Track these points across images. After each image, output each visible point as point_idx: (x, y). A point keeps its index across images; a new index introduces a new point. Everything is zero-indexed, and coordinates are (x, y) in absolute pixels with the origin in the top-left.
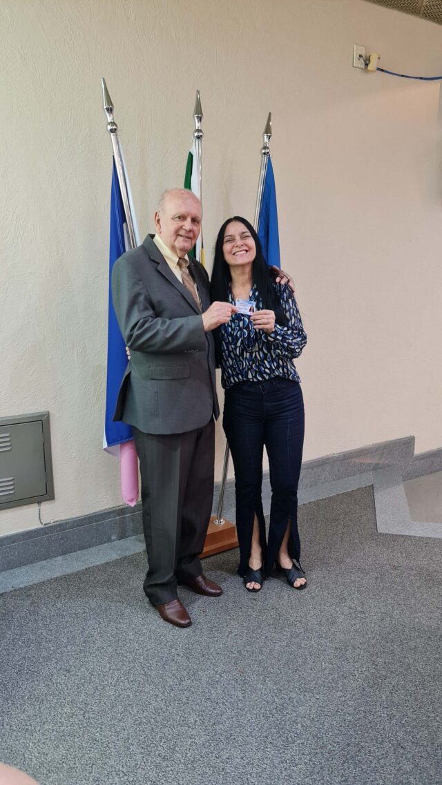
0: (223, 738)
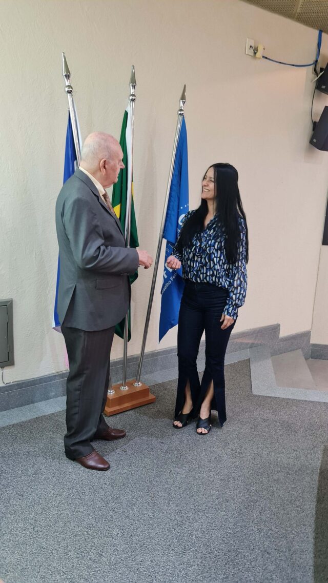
0: (137, 546)
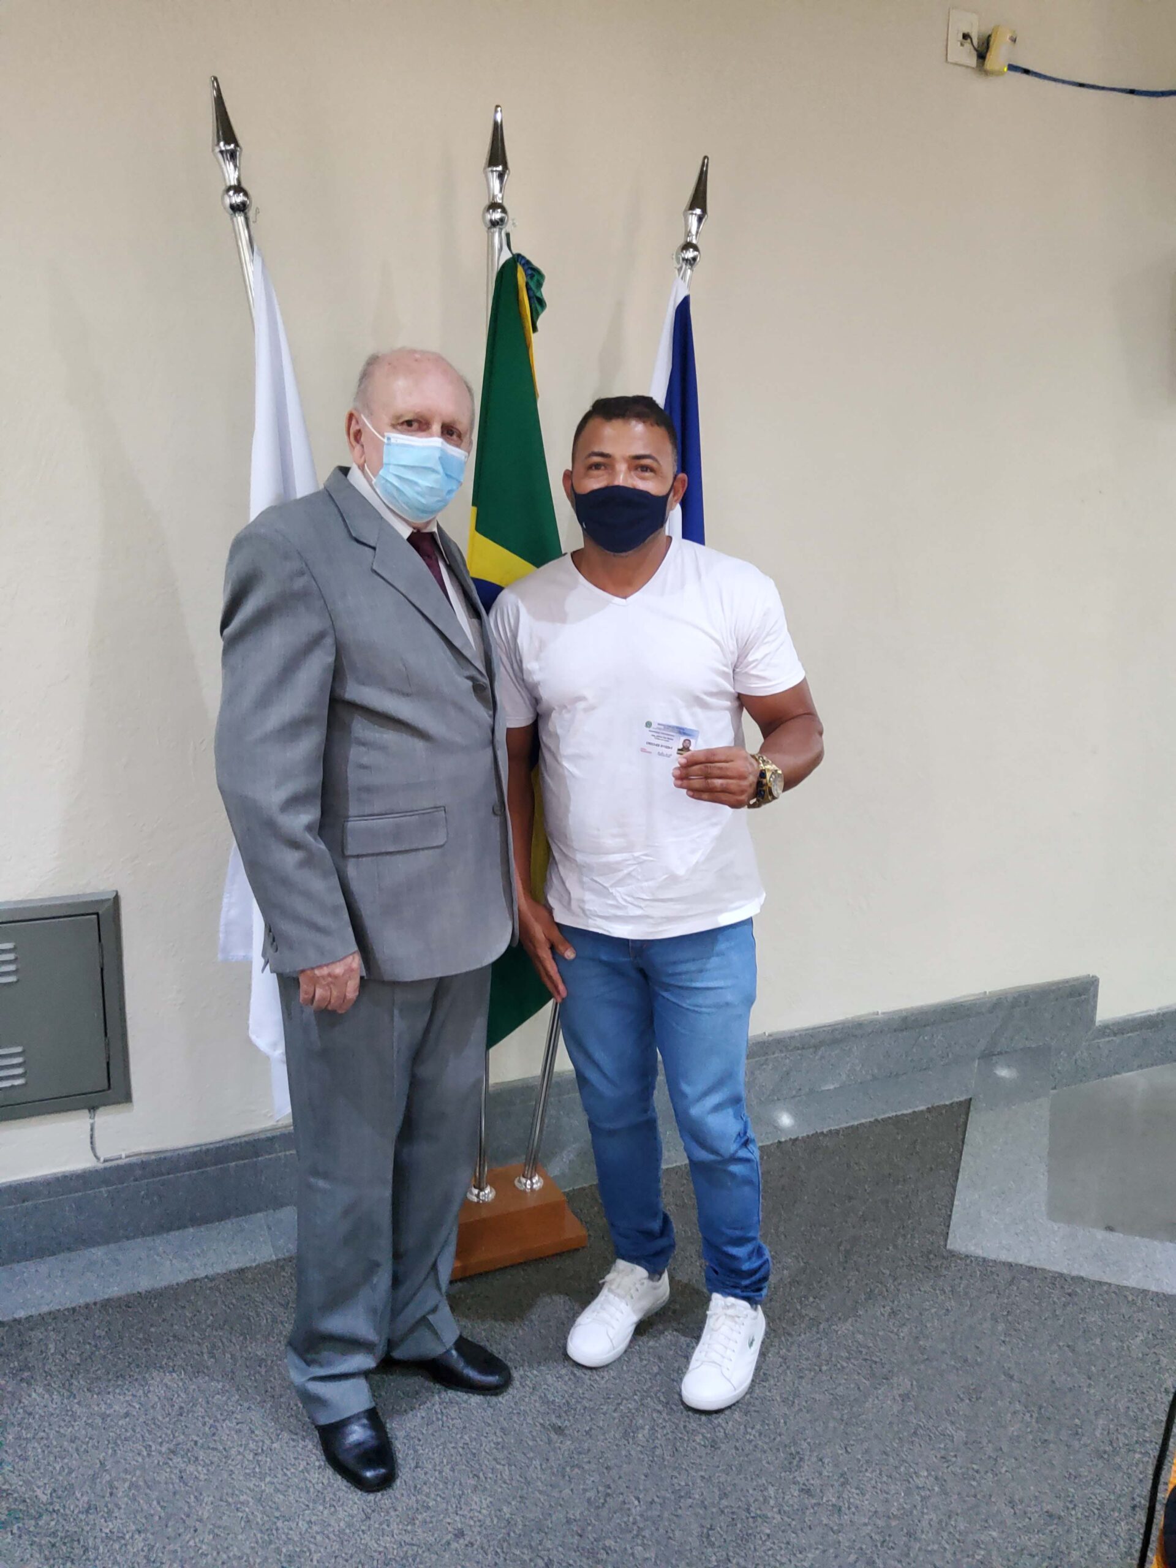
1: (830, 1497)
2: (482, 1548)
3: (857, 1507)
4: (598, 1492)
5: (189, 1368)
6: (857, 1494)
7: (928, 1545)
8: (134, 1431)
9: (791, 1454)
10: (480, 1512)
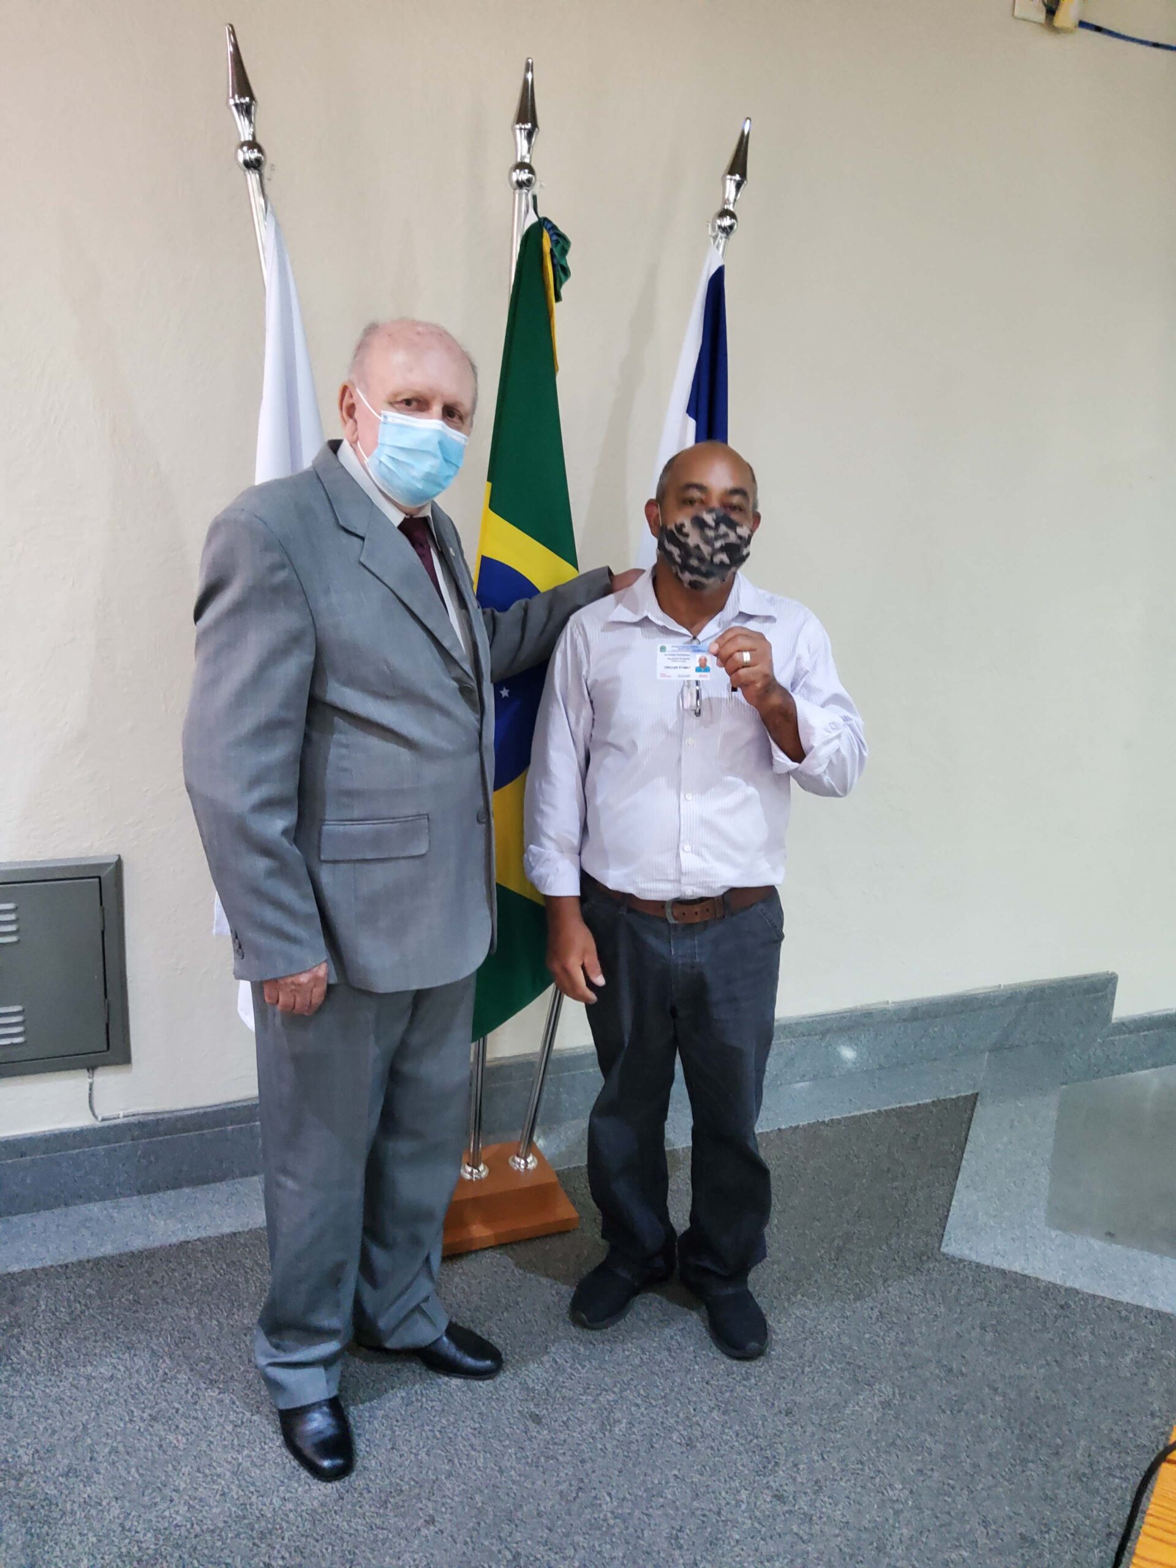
1: (803, 1504)
2: (452, 1536)
3: (829, 1517)
4: (571, 1485)
5: (176, 1333)
6: (830, 1504)
7: (897, 1561)
8: (117, 1394)
9: (767, 1458)
10: (452, 1499)
